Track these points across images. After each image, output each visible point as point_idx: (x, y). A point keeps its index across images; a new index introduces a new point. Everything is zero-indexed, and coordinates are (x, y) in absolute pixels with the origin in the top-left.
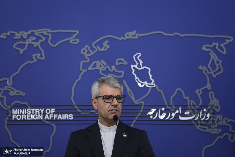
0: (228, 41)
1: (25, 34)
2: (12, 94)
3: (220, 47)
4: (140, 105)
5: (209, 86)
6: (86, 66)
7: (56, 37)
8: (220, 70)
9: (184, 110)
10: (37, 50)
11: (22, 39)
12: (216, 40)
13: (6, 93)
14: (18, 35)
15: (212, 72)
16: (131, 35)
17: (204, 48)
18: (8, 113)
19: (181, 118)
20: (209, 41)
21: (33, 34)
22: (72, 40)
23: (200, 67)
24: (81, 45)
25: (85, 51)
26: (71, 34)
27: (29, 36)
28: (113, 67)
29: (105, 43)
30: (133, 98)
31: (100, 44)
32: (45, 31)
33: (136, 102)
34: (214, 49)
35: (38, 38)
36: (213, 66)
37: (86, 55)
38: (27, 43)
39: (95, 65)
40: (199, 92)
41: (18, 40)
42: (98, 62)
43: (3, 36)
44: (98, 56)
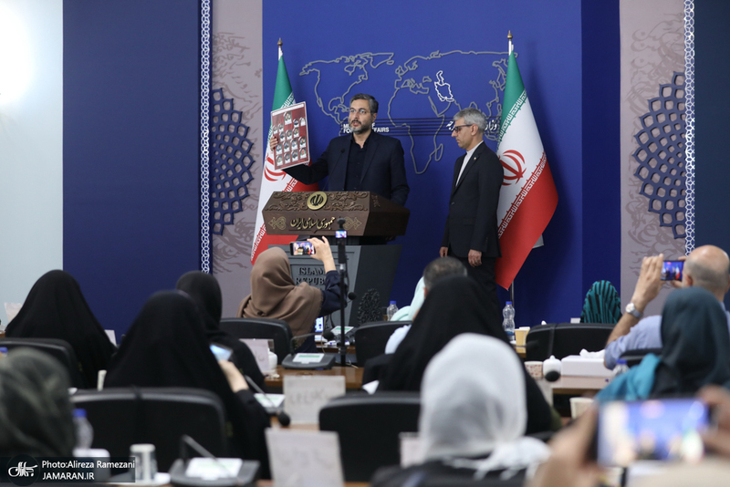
1: (353, 58)
2: (343, 110)
4: (442, 118)
5: (497, 99)
6: (399, 84)
7: (376, 59)
10: (361, 72)
11: (351, 62)
12: (503, 57)
13: (339, 110)
14: (348, 60)
15: (500, 86)
16: (435, 55)
17: (494, 65)
18: (341, 127)
20: (498, 58)
21: (359, 58)
22: (389, 62)
23: (491, 82)
24: (395, 66)
25: (399, 72)
26: (387, 56)
27: (356, 59)
28: (421, 84)
29: (414, 64)
30: (436, 112)
31: (410, 64)
32: (368, 55)
33: (438, 116)
34: (502, 64)
35: (363, 61)
36: (501, 80)
37: (399, 75)
38: (355, 66)
39: (406, 84)
40: (488, 105)
41: (348, 64)
42: (408, 80)
43: (337, 61)
44: (409, 75)
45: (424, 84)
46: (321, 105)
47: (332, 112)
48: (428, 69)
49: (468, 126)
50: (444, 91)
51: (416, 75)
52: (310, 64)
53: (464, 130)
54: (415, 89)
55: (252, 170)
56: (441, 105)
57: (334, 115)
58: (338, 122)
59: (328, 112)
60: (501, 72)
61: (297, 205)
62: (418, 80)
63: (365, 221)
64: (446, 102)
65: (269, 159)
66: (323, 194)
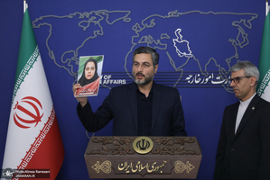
0: (253, 18)
1: (88, 15)
2: (77, 63)
3: (246, 23)
4: (180, 72)
5: (236, 56)
6: (136, 40)
7: (112, 17)
8: (246, 42)
9: (215, 76)
10: (97, 28)
11: (85, 18)
12: (243, 17)
13: (73, 62)
14: (82, 16)
15: (240, 44)
17: (233, 24)
19: (213, 82)
20: (238, 18)
21: (94, 14)
22: (126, 19)
23: (230, 40)
24: (132, 23)
25: (136, 28)
26: (124, 14)
27: (90, 16)
28: (159, 41)
29: (152, 22)
30: (174, 66)
31: (148, 22)
32: (103, 12)
33: (177, 70)
34: (242, 24)
35: (98, 18)
36: (241, 39)
37: (137, 31)
38: (89, 22)
39: (144, 39)
40: (228, 61)
41: (82, 19)
42: (146, 37)
43: (70, 16)
44: (146, 32)
45: (162, 41)
46: (53, 58)
47: (66, 65)
48: (169, 26)
49: (248, 77)
50: (183, 47)
51: (154, 33)
52: (41, 18)
53: (243, 82)
56: (179, 61)
57: (67, 67)
58: (72, 73)
59: (61, 64)
60: (241, 30)
61: (123, 149)
62: (156, 37)
63: (199, 164)
64: (185, 58)
65: (20, 108)
66: (147, 139)
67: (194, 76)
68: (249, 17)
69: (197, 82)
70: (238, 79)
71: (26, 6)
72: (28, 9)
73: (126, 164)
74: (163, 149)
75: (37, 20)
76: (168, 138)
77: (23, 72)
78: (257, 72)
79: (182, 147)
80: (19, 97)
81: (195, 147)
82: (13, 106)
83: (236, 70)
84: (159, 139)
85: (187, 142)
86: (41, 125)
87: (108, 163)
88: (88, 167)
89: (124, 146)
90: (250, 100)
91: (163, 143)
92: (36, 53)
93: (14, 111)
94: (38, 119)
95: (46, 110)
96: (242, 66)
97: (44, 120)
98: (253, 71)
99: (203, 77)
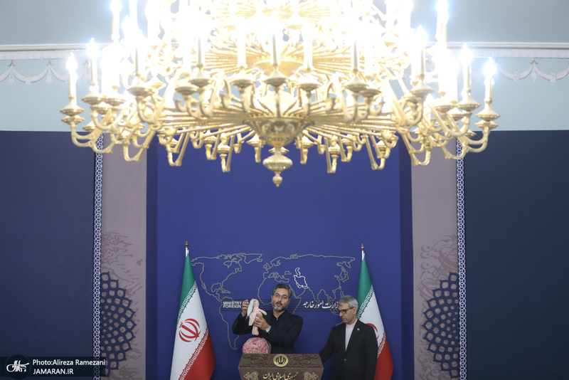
0: (352, 260)
1: (230, 256)
2: (223, 292)
3: (347, 264)
4: (299, 299)
5: (340, 288)
6: (266, 275)
7: (249, 258)
8: (347, 278)
9: (325, 303)
10: (237, 266)
11: (229, 259)
12: (344, 259)
13: (220, 292)
14: (226, 257)
15: (342, 279)
16: (294, 256)
17: (338, 265)
18: (221, 304)
19: (323, 307)
20: (341, 260)
21: (235, 256)
22: (259, 260)
23: (335, 276)
24: (263, 263)
25: (266, 267)
26: (257, 256)
27: (233, 257)
28: (283, 276)
29: (278, 262)
30: (295, 295)
31: (275, 262)
32: (242, 254)
33: (296, 298)
34: (343, 265)
35: (238, 259)
36: (343, 275)
37: (267, 269)
38: (232, 262)
39: (272, 275)
40: (334, 292)
41: (226, 260)
42: (274, 273)
43: (218, 258)
44: (274, 270)
45: (285, 276)
46: (205, 288)
47: (214, 293)
48: (291, 266)
49: (351, 308)
50: (301, 281)
51: (280, 270)
52: (196, 259)
53: (348, 312)
54: (279, 279)
55: (133, 331)
56: (299, 291)
57: (215, 295)
58: (219, 300)
59: (211, 293)
60: (343, 269)
61: (266, 364)
62: (281, 273)
63: (321, 375)
64: (302, 289)
65: (184, 327)
66: (284, 356)
67: (309, 303)
68: (349, 260)
69: (311, 307)
70: (345, 311)
71: (187, 251)
72: (189, 254)
73: (269, 374)
74: (296, 364)
75: (193, 260)
76: (299, 355)
77: (186, 300)
78: (357, 303)
79: (309, 362)
80: (183, 319)
81: (318, 361)
82: (179, 325)
83: (342, 304)
84: (292, 356)
85: (312, 358)
86: (199, 340)
87: (256, 374)
88: (241, 376)
89: (267, 362)
90: (354, 324)
91: (295, 359)
92: (195, 287)
93: (179, 329)
94: (197, 335)
95: (202, 329)
96: (346, 300)
97: (201, 336)
98: (354, 303)
99: (315, 303)
